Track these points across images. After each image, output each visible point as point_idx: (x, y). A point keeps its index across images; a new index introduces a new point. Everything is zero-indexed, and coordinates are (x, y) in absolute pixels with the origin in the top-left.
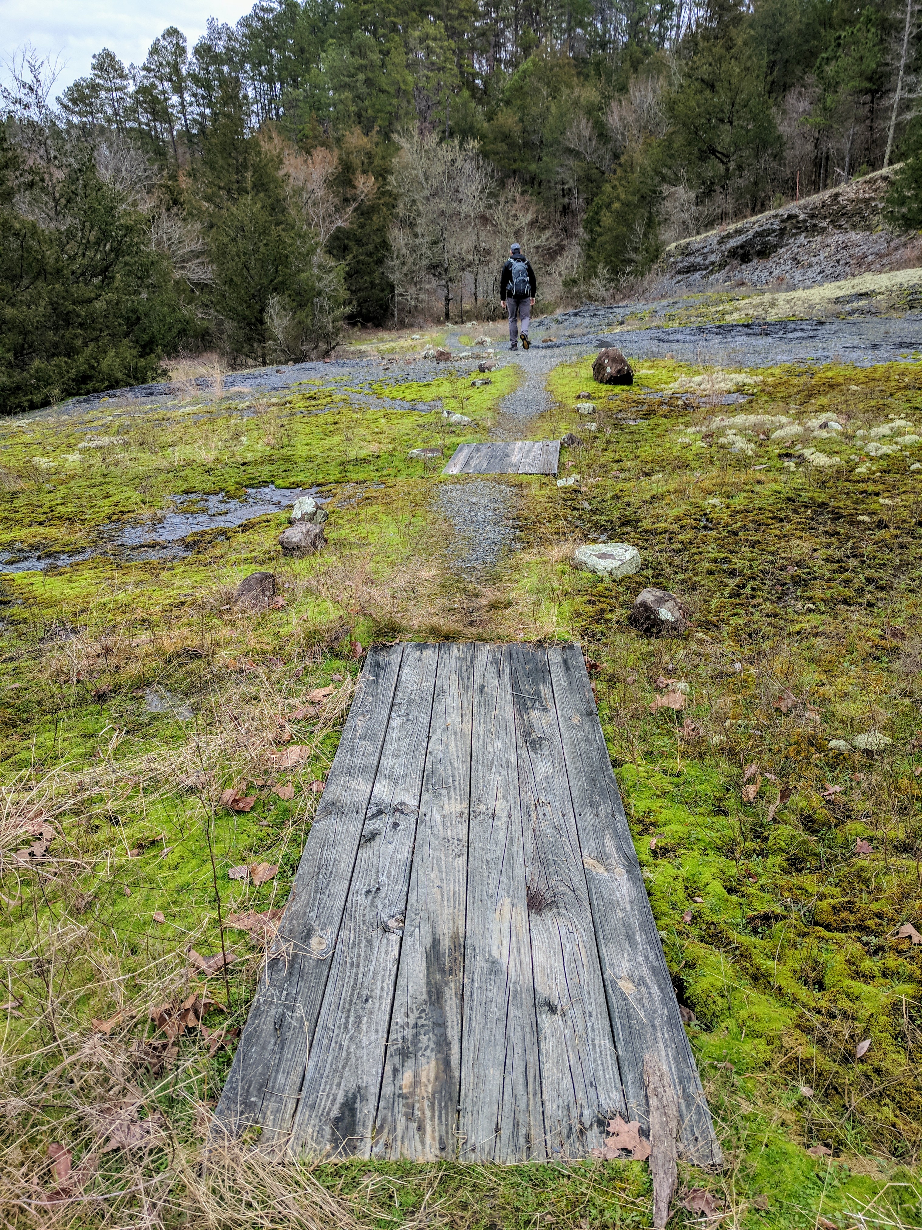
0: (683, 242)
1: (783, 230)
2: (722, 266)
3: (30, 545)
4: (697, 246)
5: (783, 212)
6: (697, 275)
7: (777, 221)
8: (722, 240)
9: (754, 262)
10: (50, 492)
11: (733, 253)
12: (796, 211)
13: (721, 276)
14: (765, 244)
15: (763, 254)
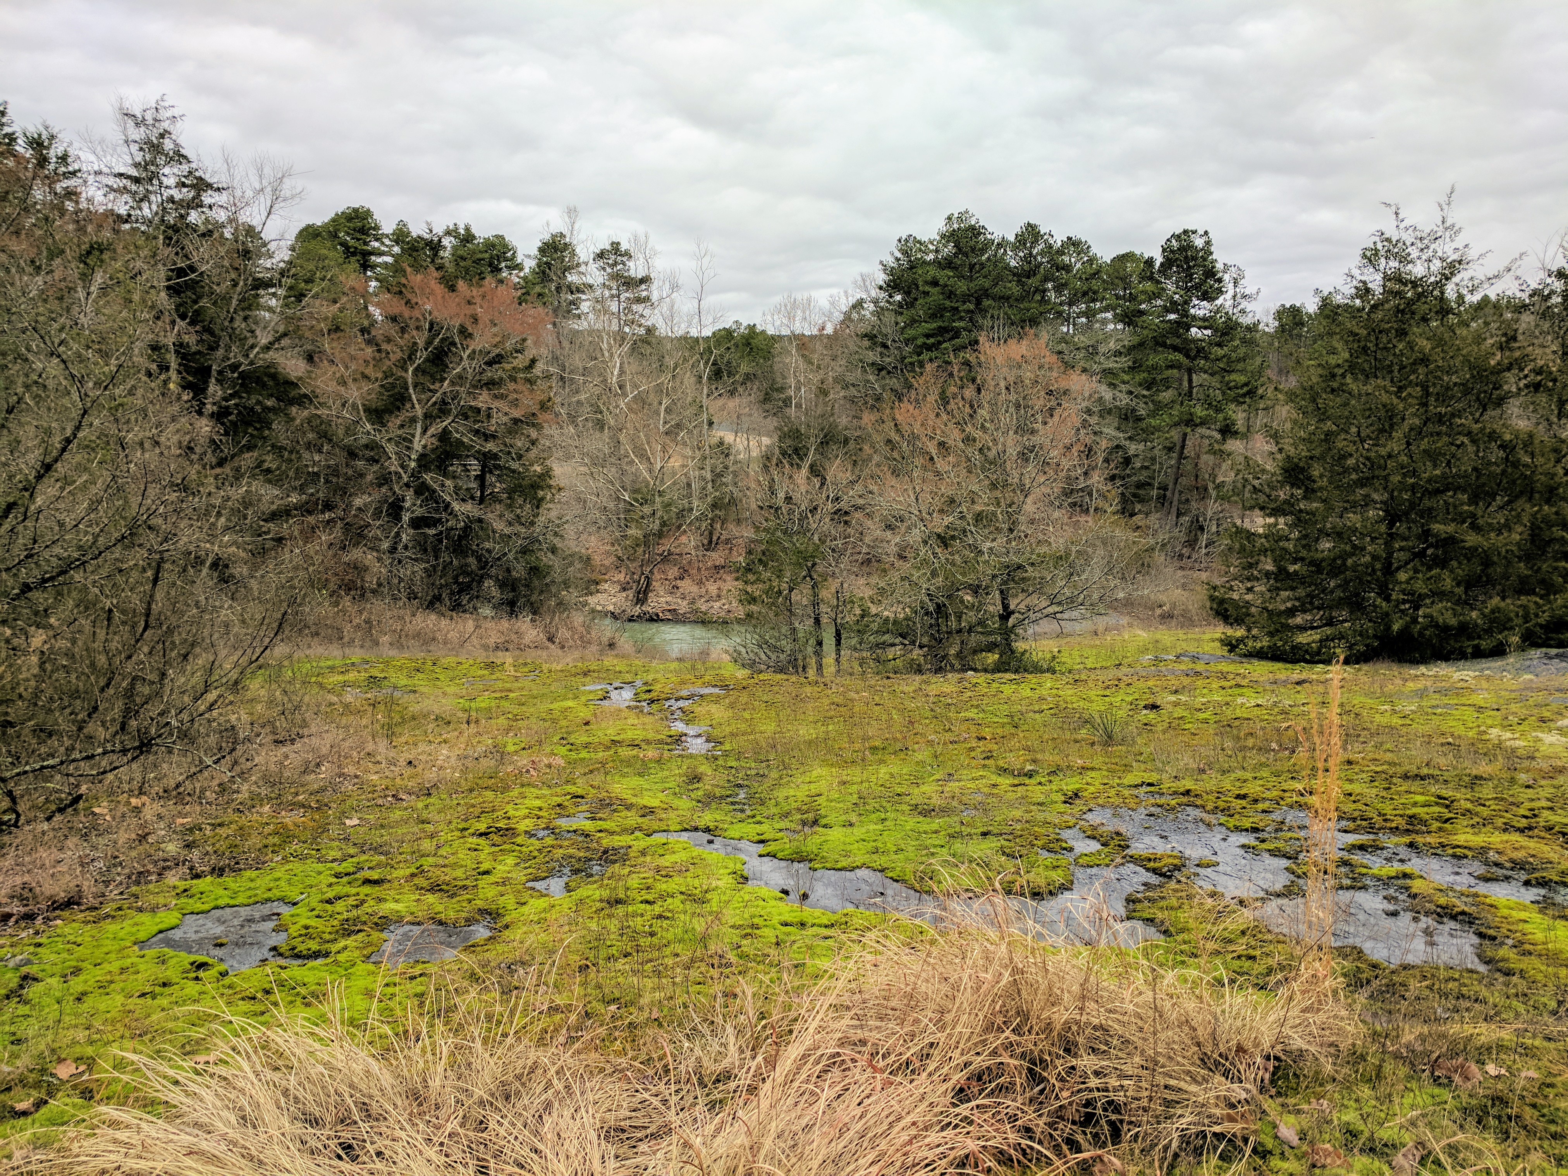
3: (1512, 861)
10: (1528, 787)
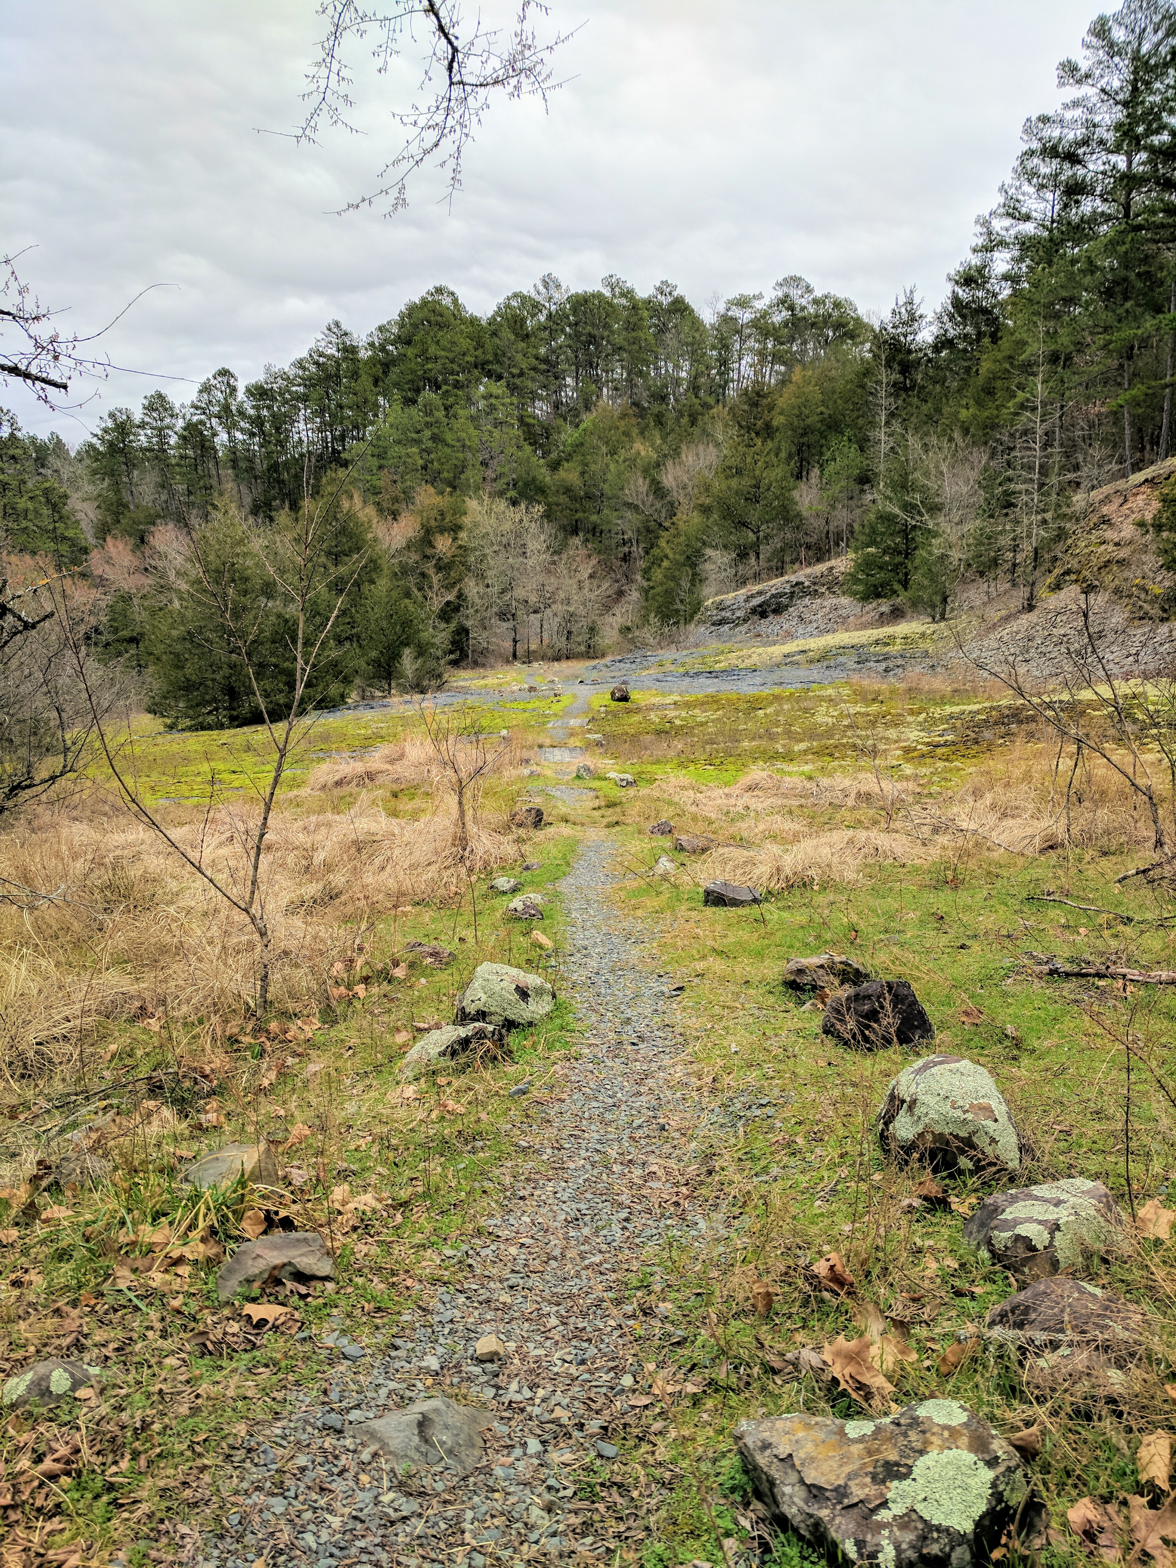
0: (719, 598)
1: (793, 593)
2: (745, 621)
4: (728, 603)
5: (793, 578)
6: (726, 627)
7: (788, 586)
8: (748, 598)
9: (770, 618)
11: (754, 611)
12: (801, 579)
13: (743, 628)
14: (778, 604)
15: (778, 610)
